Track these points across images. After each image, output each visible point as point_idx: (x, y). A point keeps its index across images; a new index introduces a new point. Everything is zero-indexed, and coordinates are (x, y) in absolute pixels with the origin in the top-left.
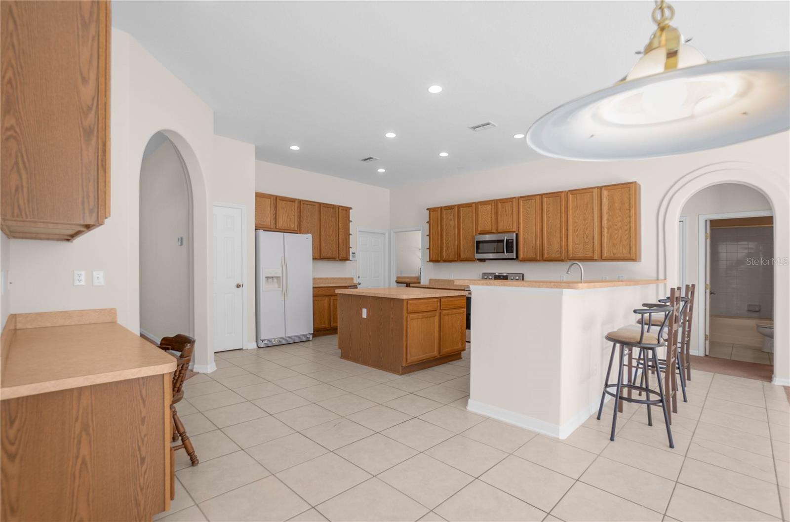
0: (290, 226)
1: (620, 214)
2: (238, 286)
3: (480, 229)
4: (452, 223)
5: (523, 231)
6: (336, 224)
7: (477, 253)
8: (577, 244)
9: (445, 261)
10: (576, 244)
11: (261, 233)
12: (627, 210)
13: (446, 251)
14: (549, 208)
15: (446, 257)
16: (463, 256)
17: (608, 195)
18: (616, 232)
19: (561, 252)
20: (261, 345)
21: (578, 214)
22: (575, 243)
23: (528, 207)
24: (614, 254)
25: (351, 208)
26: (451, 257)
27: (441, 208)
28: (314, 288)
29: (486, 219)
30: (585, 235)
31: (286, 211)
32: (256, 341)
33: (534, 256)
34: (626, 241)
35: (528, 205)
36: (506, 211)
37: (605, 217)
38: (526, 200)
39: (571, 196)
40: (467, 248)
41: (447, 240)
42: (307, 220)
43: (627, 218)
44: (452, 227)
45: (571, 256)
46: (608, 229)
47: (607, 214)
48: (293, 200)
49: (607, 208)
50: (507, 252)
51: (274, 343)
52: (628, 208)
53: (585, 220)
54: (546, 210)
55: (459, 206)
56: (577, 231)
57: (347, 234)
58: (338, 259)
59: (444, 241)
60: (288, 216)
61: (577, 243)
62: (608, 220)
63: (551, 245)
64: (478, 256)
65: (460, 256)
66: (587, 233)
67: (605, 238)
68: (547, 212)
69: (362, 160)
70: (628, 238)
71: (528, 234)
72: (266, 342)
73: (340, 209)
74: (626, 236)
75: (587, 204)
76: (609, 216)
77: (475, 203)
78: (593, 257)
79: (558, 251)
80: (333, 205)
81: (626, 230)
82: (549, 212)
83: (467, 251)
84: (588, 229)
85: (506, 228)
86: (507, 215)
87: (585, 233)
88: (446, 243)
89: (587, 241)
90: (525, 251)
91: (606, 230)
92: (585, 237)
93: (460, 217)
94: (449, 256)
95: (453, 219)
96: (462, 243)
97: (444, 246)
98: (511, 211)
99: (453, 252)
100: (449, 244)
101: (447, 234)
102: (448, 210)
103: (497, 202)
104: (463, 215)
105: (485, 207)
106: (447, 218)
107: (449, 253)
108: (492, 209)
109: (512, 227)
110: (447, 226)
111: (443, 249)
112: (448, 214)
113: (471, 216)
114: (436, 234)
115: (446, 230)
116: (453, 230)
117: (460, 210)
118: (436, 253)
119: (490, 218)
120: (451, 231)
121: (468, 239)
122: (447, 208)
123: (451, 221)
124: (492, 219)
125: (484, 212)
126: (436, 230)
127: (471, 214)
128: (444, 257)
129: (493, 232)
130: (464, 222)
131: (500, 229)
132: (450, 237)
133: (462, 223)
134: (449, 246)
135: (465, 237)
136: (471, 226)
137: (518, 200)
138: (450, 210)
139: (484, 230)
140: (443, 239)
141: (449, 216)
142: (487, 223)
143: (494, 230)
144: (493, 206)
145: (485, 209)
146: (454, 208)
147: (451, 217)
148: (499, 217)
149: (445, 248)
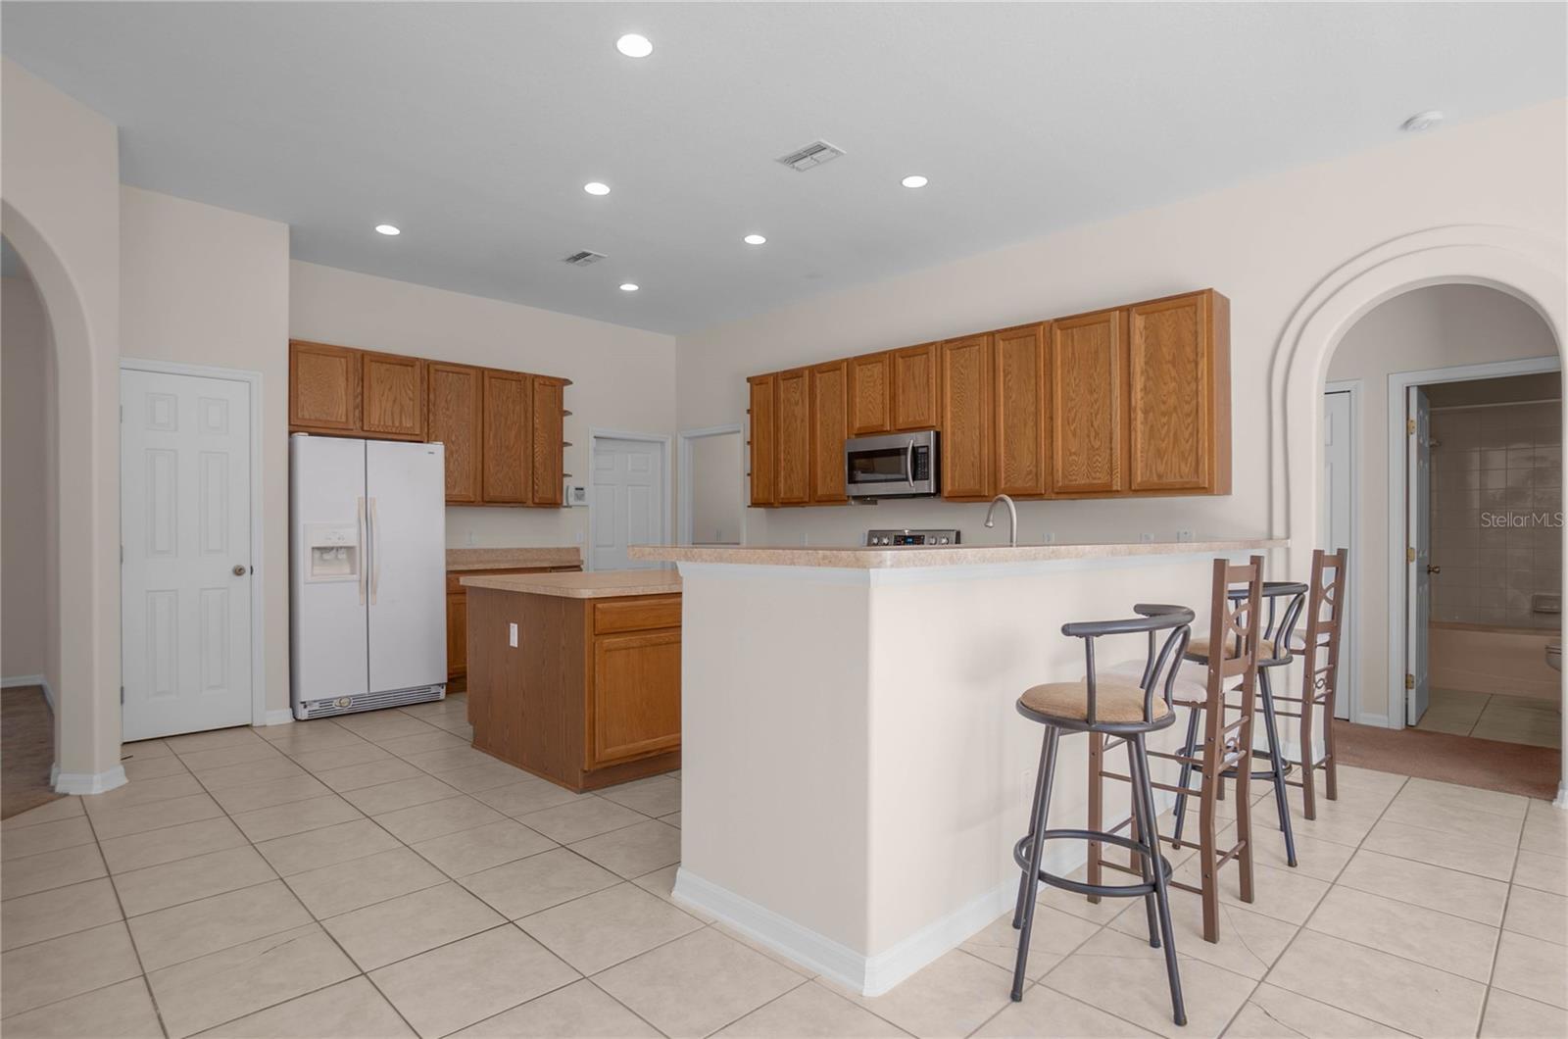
0: (401, 422)
1: (1174, 374)
2: (239, 571)
3: (857, 425)
4: (799, 410)
5: (952, 427)
6: (526, 417)
7: (850, 481)
8: (1075, 454)
9: (784, 504)
10: (1071, 454)
11: (303, 440)
12: (1189, 361)
13: (786, 479)
14: (1010, 366)
15: (785, 493)
16: (821, 491)
17: (1145, 328)
18: (1164, 420)
19: (1037, 474)
20: (303, 714)
21: (1075, 379)
22: (1069, 450)
23: (962, 367)
24: (1160, 477)
25: (567, 382)
26: (798, 493)
27: (776, 376)
28: (449, 572)
29: (870, 399)
30: (1092, 431)
31: (390, 389)
32: (292, 705)
33: (978, 486)
34: (1187, 442)
35: (962, 361)
36: (914, 379)
37: (1139, 383)
38: (959, 348)
39: (1059, 332)
40: (831, 472)
41: (788, 453)
42: (448, 409)
43: (1189, 384)
44: (799, 420)
45: (1060, 484)
46: (1146, 412)
47: (1142, 373)
48: (407, 363)
49: (1142, 364)
50: (914, 479)
51: (337, 708)
52: (1192, 357)
53: (1091, 392)
54: (1004, 371)
55: (815, 370)
56: (1074, 420)
57: (559, 445)
58: (530, 503)
59: (782, 456)
60: (394, 401)
61: (1073, 450)
62: (1145, 389)
63: (1014, 458)
64: (852, 490)
65: (816, 491)
66: (1096, 424)
67: (1139, 435)
68: (1005, 376)
69: (569, 260)
70: (1191, 434)
71: (963, 433)
72: (316, 706)
73: (536, 384)
74: (1187, 428)
75: (1096, 352)
76: (1148, 378)
77: (847, 360)
78: (1111, 486)
79: (1030, 472)
80: (518, 373)
81: (1188, 415)
82: (1010, 376)
83: (831, 480)
84: (1098, 416)
85: (915, 418)
86: (916, 387)
87: (1092, 426)
88: (785, 460)
89: (1097, 444)
90: (957, 474)
91: (1140, 416)
92: (1093, 434)
93: (815, 396)
94: (792, 491)
95: (800, 401)
96: (820, 458)
97: (783, 467)
98: (926, 378)
99: (800, 481)
100: (791, 462)
101: (788, 440)
102: (790, 380)
103: (894, 355)
104: (821, 390)
105: (868, 370)
106: (788, 400)
107: (793, 483)
108: (883, 373)
109: (927, 416)
110: (787, 420)
111: (779, 475)
112: (791, 390)
113: (839, 392)
114: (764, 439)
115: (787, 429)
116: (801, 427)
117: (815, 377)
118: (766, 485)
119: (880, 396)
120: (797, 429)
121: (832, 448)
122: (788, 376)
123: (797, 406)
124: (883, 399)
125: (867, 382)
126: (765, 429)
127: (840, 387)
128: (781, 493)
129: (885, 429)
130: (823, 407)
131: (901, 421)
132: (793, 445)
133: (820, 411)
134: (792, 466)
135: (827, 443)
136: (840, 417)
137: (941, 349)
138: (795, 380)
139: (865, 425)
140: (779, 451)
141: (793, 394)
142: (873, 408)
143: (888, 425)
144: (885, 366)
145: (870, 373)
146: (804, 374)
147: (797, 398)
148: (899, 392)
149: (783, 473)
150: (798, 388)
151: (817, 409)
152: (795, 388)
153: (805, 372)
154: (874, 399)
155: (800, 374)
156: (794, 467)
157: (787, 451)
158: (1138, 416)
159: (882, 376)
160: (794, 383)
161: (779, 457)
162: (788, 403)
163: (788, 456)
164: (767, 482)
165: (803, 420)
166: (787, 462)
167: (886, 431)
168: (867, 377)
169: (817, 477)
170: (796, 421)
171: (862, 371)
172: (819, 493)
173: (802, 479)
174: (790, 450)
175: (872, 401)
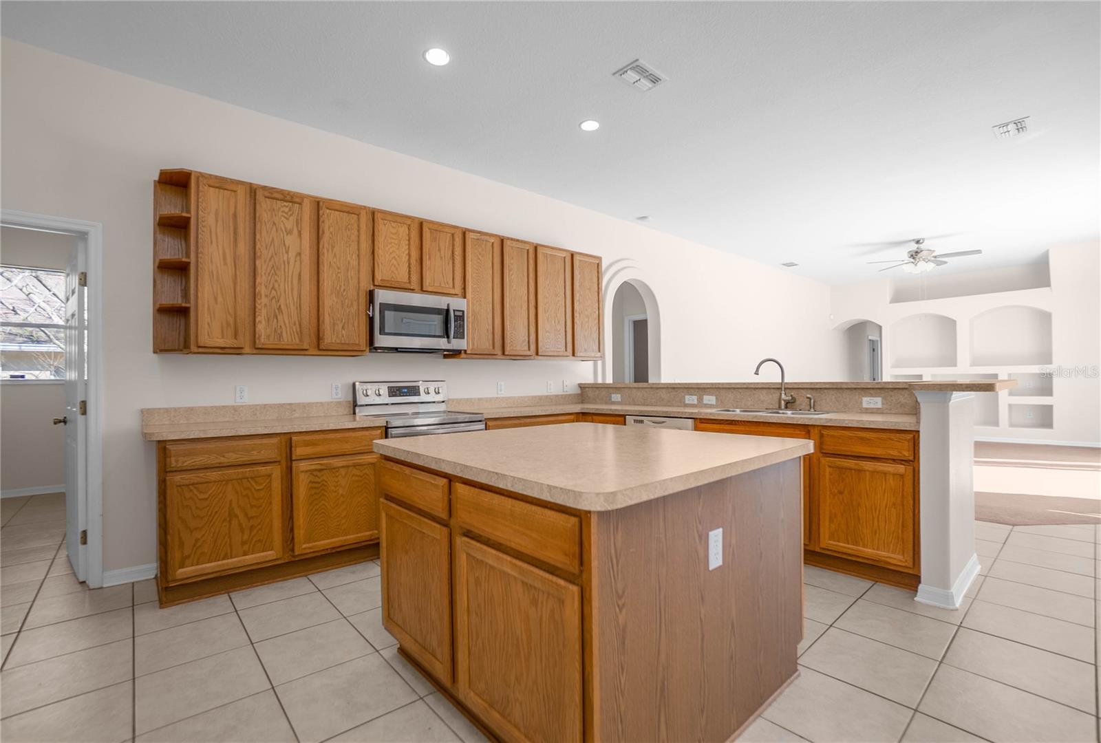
3: (383, 276)
4: (292, 242)
5: (472, 298)
7: (382, 332)
9: (260, 350)
10: (547, 332)
13: (268, 320)
15: (268, 337)
16: (329, 338)
17: (579, 268)
18: (587, 319)
19: (528, 342)
21: (548, 286)
22: (546, 330)
24: (586, 350)
26: (288, 339)
27: (253, 191)
29: (394, 255)
33: (491, 347)
34: (597, 333)
35: (480, 250)
36: (439, 250)
37: (578, 297)
38: (477, 239)
39: (540, 253)
41: (273, 288)
43: (597, 303)
44: (292, 254)
45: (542, 350)
47: (578, 292)
49: (579, 284)
53: (557, 295)
54: (506, 267)
55: (320, 204)
56: (548, 311)
62: (579, 301)
63: (514, 329)
64: (380, 340)
65: (319, 338)
67: (578, 327)
70: (598, 330)
71: (480, 305)
74: (596, 326)
76: (581, 296)
78: (565, 353)
79: (524, 342)
81: (596, 320)
82: (511, 272)
83: (343, 328)
84: (559, 312)
85: (440, 283)
86: (441, 258)
87: (556, 315)
88: (266, 296)
89: (559, 328)
90: (476, 336)
91: (578, 315)
92: (557, 321)
93: (321, 232)
94: (281, 335)
95: (295, 231)
96: (329, 301)
97: (263, 304)
98: (450, 252)
99: (295, 324)
100: (278, 301)
101: (273, 271)
102: (278, 202)
103: (421, 224)
104: (329, 228)
105: (393, 227)
106: (274, 223)
107: (281, 327)
108: (409, 235)
109: (451, 286)
110: (272, 247)
111: (257, 314)
112: (280, 214)
113: (354, 238)
114: (225, 264)
115: (271, 258)
116: (295, 261)
117: (321, 212)
118: (228, 324)
119: (405, 255)
120: (288, 263)
121: (345, 293)
122: (276, 195)
123: (289, 236)
124: (409, 260)
125: (391, 238)
126: (227, 251)
127: (356, 233)
128: (260, 336)
129: (412, 288)
130: (333, 247)
131: (428, 284)
132: (283, 280)
133: (328, 251)
134: (280, 306)
135: (338, 288)
136: (355, 263)
137: (464, 234)
138: (286, 204)
139: (389, 279)
140: (257, 283)
141: (283, 218)
142: (397, 266)
143: (415, 284)
144: (412, 230)
145: (394, 231)
146: (303, 200)
147: (289, 227)
148: (426, 257)
149: (264, 312)
150: (291, 215)
151: (323, 247)
152: (286, 213)
153: (305, 199)
154: (399, 257)
155: (297, 200)
156: (282, 307)
157: (271, 286)
158: (576, 315)
159: (407, 238)
160: (284, 207)
161: (257, 291)
162: (274, 228)
163: (273, 292)
164: (231, 320)
165: (299, 254)
166: (272, 300)
167: (413, 290)
168: (392, 233)
169: (323, 322)
170: (287, 252)
171: (385, 225)
172: (326, 341)
173: (297, 323)
174: (276, 286)
175: (396, 257)
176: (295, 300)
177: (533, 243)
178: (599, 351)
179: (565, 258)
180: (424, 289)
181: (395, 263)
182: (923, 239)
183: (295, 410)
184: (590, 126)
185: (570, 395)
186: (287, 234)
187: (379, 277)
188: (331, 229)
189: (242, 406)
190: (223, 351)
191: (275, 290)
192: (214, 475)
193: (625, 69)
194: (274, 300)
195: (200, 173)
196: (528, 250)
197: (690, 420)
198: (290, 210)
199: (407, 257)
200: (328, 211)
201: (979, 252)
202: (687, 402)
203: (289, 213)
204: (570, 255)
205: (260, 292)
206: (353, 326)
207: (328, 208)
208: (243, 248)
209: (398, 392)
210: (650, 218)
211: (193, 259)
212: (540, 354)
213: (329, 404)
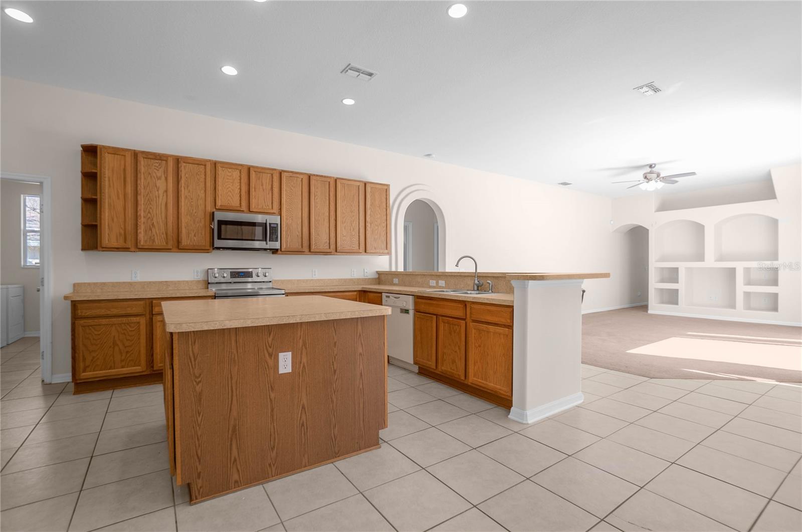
1: (379, 211)
4: (161, 184)
5: (286, 215)
7: (219, 238)
12: (384, 209)
13: (146, 231)
14: (317, 192)
15: (146, 241)
16: (185, 242)
17: (371, 192)
18: (377, 228)
19: (329, 243)
21: (346, 205)
23: (292, 186)
24: (376, 249)
26: (159, 242)
27: (135, 154)
29: (230, 189)
30: (352, 228)
33: (300, 247)
34: (384, 237)
35: (292, 184)
36: (262, 185)
37: (368, 213)
38: (291, 177)
39: (339, 184)
40: (195, 230)
41: (149, 212)
43: (384, 216)
44: (161, 192)
45: (340, 249)
46: (371, 224)
47: (369, 209)
49: (370, 205)
50: (271, 241)
52: (385, 207)
53: (352, 212)
54: (314, 193)
56: (345, 222)
59: (142, 213)
61: (344, 235)
62: (370, 215)
63: (318, 235)
64: (218, 243)
65: (178, 242)
67: (369, 232)
68: (315, 197)
70: (385, 234)
71: (292, 219)
74: (383, 232)
75: (354, 197)
76: (371, 212)
77: (211, 161)
78: (359, 251)
79: (326, 242)
81: (384, 227)
82: (317, 197)
83: (195, 236)
84: (354, 223)
85: (263, 206)
86: (264, 190)
87: (352, 225)
88: (144, 217)
89: (354, 233)
90: (289, 240)
91: (369, 225)
93: (179, 177)
94: (154, 241)
95: (163, 178)
96: (184, 220)
97: (142, 222)
98: (270, 186)
99: (163, 234)
100: (152, 219)
101: (149, 202)
102: (152, 160)
103: (249, 169)
104: (185, 175)
105: (229, 172)
106: (149, 174)
107: (154, 235)
108: (240, 177)
109: (271, 207)
110: (148, 188)
111: (138, 228)
112: (153, 167)
113: (202, 180)
114: (118, 198)
115: (147, 195)
116: (163, 196)
117: (180, 165)
118: (120, 234)
119: (237, 189)
120: (159, 197)
121: (196, 214)
122: (151, 157)
123: (159, 181)
124: (240, 192)
125: (228, 179)
126: (119, 191)
127: (203, 177)
128: (140, 241)
129: (242, 210)
130: (188, 187)
131: (253, 207)
132: (155, 207)
133: (184, 188)
134: (153, 223)
135: (191, 211)
136: (203, 195)
137: (280, 173)
138: (157, 161)
139: (226, 205)
140: (138, 210)
141: (155, 170)
142: (232, 196)
143: (244, 207)
144: (242, 173)
145: (230, 174)
146: (168, 159)
147: (159, 174)
148: (252, 190)
149: (143, 227)
150: (160, 168)
151: (181, 186)
152: (157, 167)
153: (169, 158)
154: (233, 190)
155: (165, 159)
156: (155, 223)
157: (148, 211)
158: (368, 225)
159: (239, 178)
160: (156, 163)
161: (138, 214)
162: (149, 176)
163: (149, 215)
164: (122, 232)
165: (166, 191)
166: (148, 219)
167: (243, 211)
168: (228, 175)
169: (181, 233)
170: (158, 191)
171: (223, 171)
172: (183, 244)
173: (164, 233)
174: (151, 211)
175: (232, 191)
176: (163, 219)
177: (334, 177)
178: (387, 249)
179: (359, 186)
180: (251, 210)
181: (231, 194)
182: (655, 165)
183: (169, 286)
184: (349, 102)
185: (369, 279)
186: (158, 180)
187: (219, 203)
188: (187, 175)
189: (135, 282)
190: (118, 249)
191: (151, 214)
192: (104, 321)
193: (346, 70)
194: (149, 220)
195: (103, 146)
196: (329, 182)
197: (411, 296)
198: (159, 165)
199: (239, 190)
200: (185, 164)
201: (694, 174)
202: (431, 285)
203: (159, 167)
204: (363, 185)
205: (140, 215)
206: (201, 234)
207: (184, 162)
208: (129, 189)
209: (237, 275)
210: (434, 156)
211: (98, 197)
212: (338, 251)
213: (192, 282)
